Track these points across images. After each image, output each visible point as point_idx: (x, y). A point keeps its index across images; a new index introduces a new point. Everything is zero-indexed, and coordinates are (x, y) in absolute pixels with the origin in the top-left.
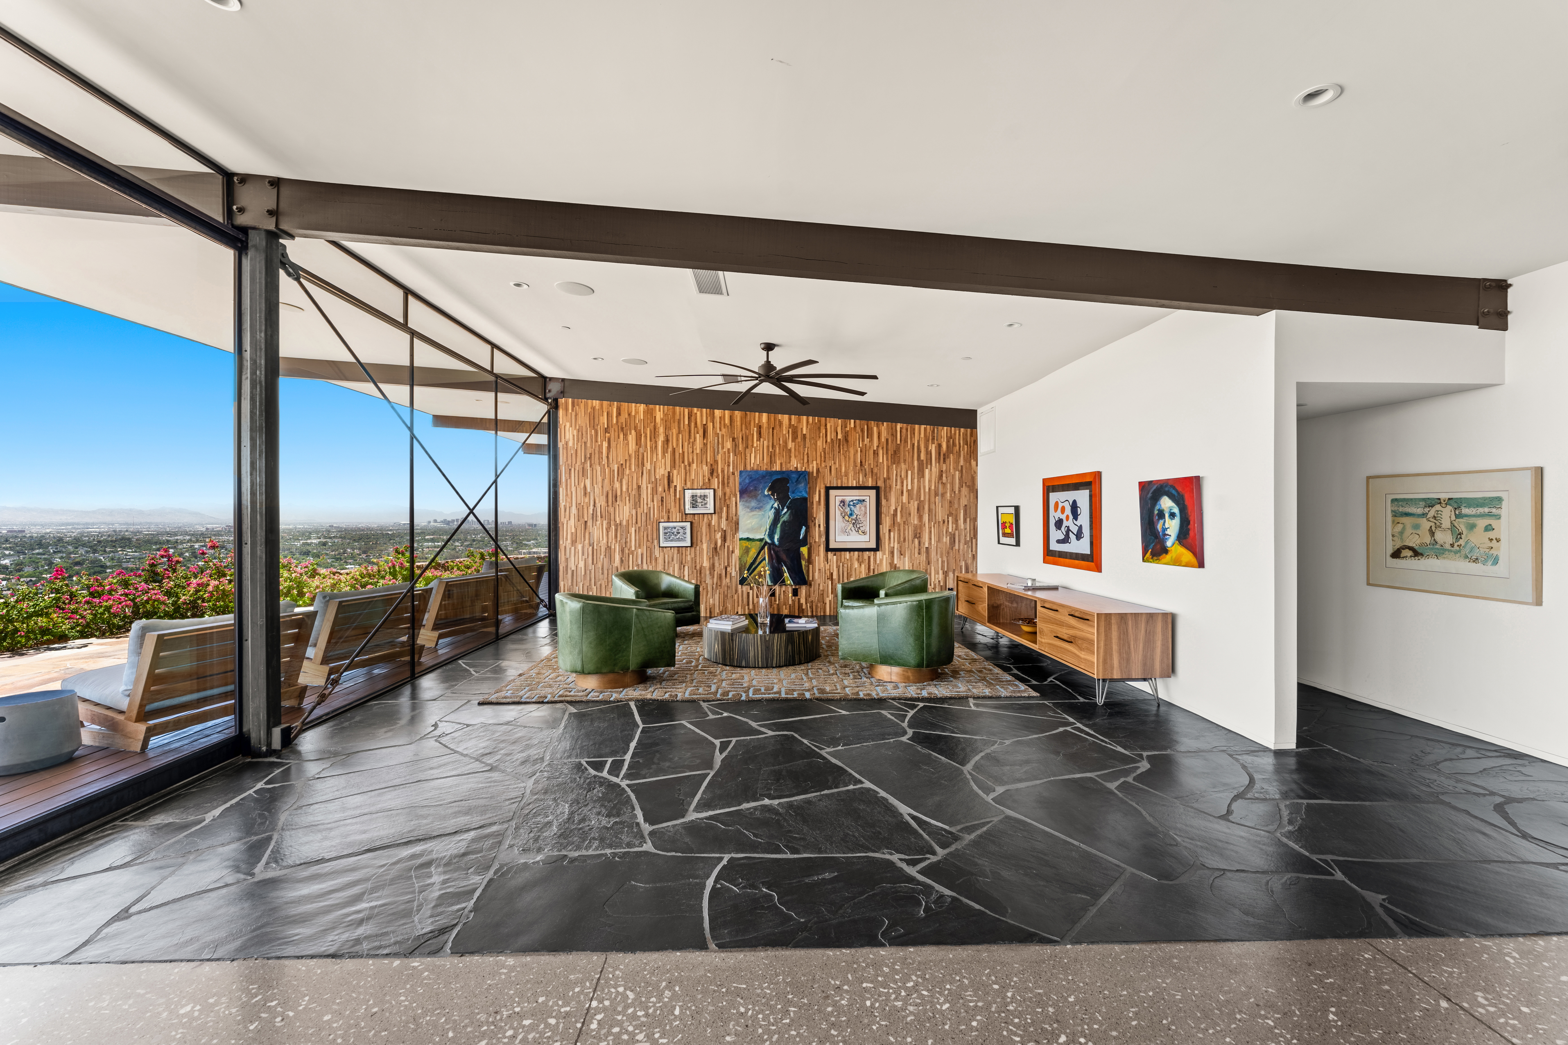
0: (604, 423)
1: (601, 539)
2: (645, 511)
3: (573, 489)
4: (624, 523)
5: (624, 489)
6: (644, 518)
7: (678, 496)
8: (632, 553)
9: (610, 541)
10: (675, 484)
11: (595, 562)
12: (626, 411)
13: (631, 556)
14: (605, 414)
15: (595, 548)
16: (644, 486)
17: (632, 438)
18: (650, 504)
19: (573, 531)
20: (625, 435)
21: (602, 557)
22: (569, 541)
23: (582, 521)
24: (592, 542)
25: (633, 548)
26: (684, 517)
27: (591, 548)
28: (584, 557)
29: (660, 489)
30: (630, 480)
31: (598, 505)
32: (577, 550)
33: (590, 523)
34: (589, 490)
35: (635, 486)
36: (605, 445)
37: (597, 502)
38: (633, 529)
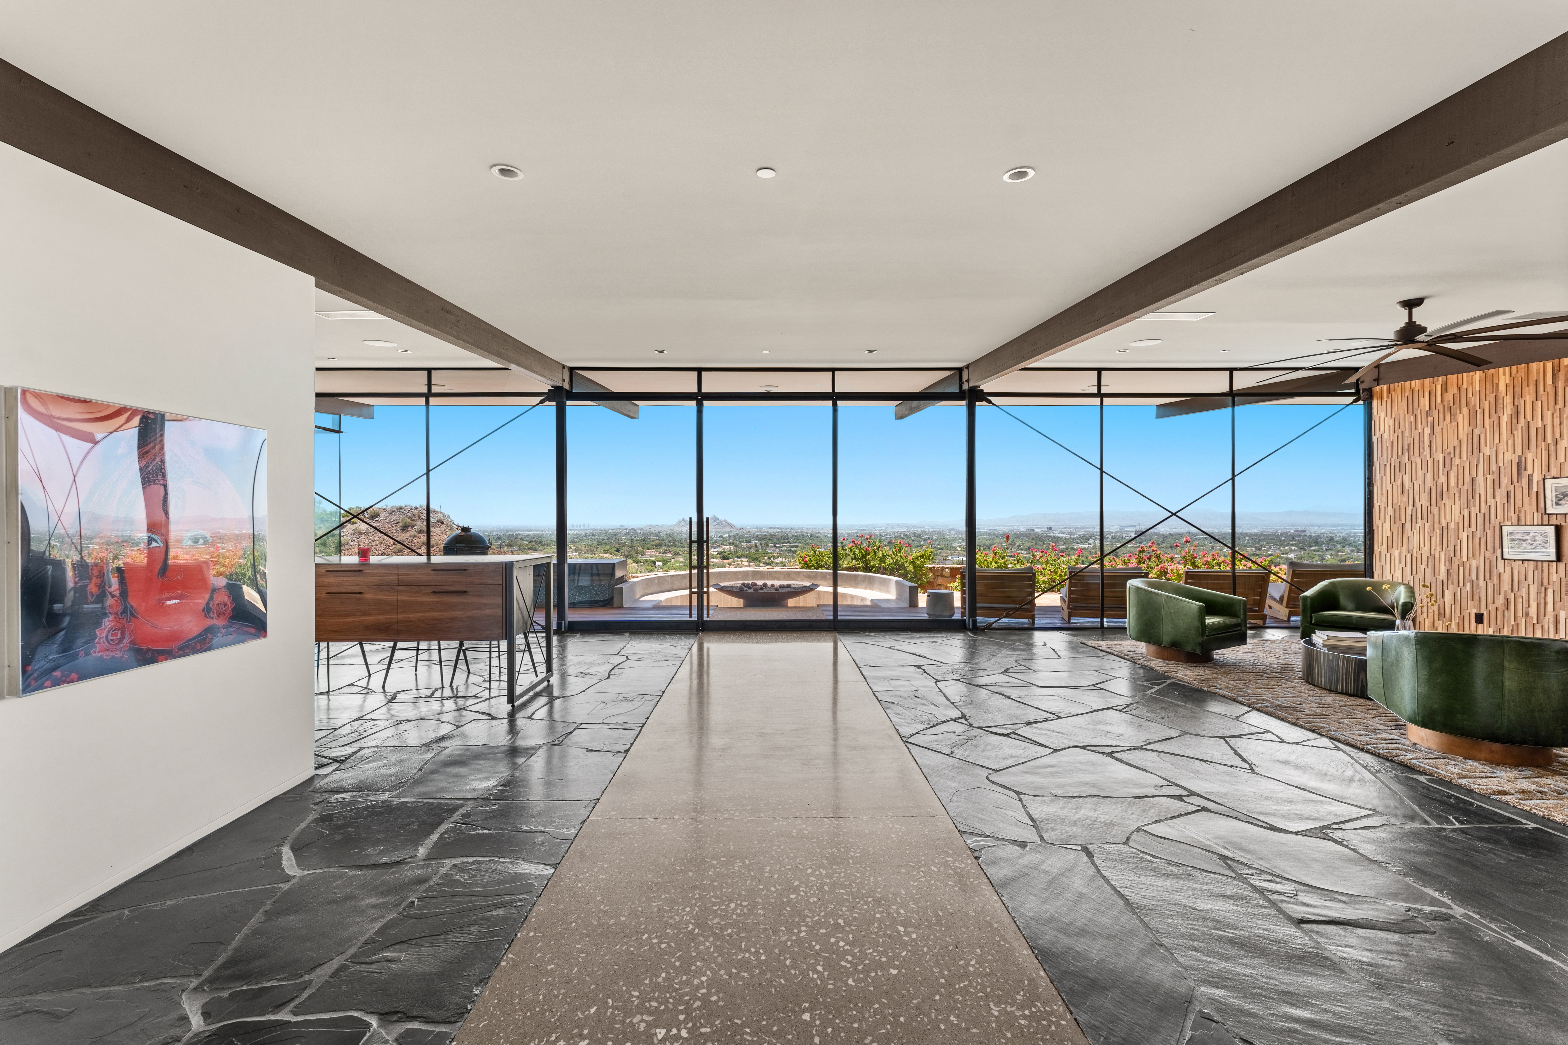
0: (1425, 405)
1: (1422, 545)
2: (1483, 511)
3: (1389, 487)
4: (1452, 526)
5: (1453, 482)
6: (1480, 520)
7: (1535, 489)
8: (1464, 564)
9: (1433, 548)
10: (1530, 471)
11: (1414, 572)
12: (1455, 385)
13: (1461, 569)
14: (1427, 394)
15: (1415, 555)
16: (1480, 479)
17: (1462, 418)
18: (1491, 502)
19: (1389, 534)
20: (1453, 418)
21: (1423, 567)
22: (1385, 546)
23: (1399, 524)
24: (1410, 548)
25: (1465, 559)
26: (1546, 517)
27: (1409, 556)
28: (1401, 566)
29: (1505, 481)
30: (1461, 472)
31: (1418, 505)
32: (1393, 557)
33: (1408, 526)
34: (1407, 487)
35: (1467, 479)
36: (1428, 431)
37: (1417, 500)
38: (1465, 535)
